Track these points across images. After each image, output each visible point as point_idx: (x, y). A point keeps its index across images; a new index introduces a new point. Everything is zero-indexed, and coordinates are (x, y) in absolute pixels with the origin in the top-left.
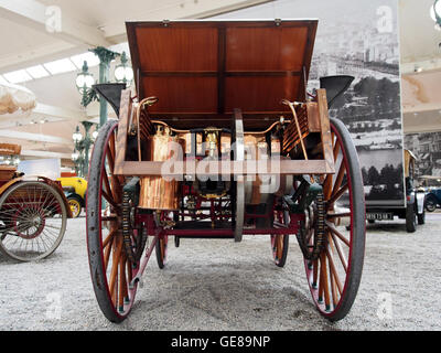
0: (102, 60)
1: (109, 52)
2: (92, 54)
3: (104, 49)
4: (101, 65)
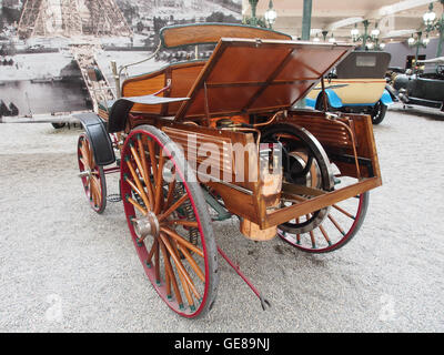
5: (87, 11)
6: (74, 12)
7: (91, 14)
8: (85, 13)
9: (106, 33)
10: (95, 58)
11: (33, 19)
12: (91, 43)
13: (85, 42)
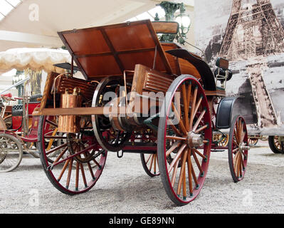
0: (167, 12)
1: (171, 4)
2: (160, 7)
3: (167, 3)
4: (166, 16)
5: (260, 35)
6: (252, 38)
7: (262, 37)
8: (259, 37)
9: (272, 51)
10: (262, 75)
11: (227, 49)
12: (260, 62)
13: (257, 62)
